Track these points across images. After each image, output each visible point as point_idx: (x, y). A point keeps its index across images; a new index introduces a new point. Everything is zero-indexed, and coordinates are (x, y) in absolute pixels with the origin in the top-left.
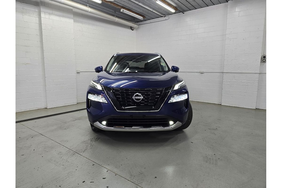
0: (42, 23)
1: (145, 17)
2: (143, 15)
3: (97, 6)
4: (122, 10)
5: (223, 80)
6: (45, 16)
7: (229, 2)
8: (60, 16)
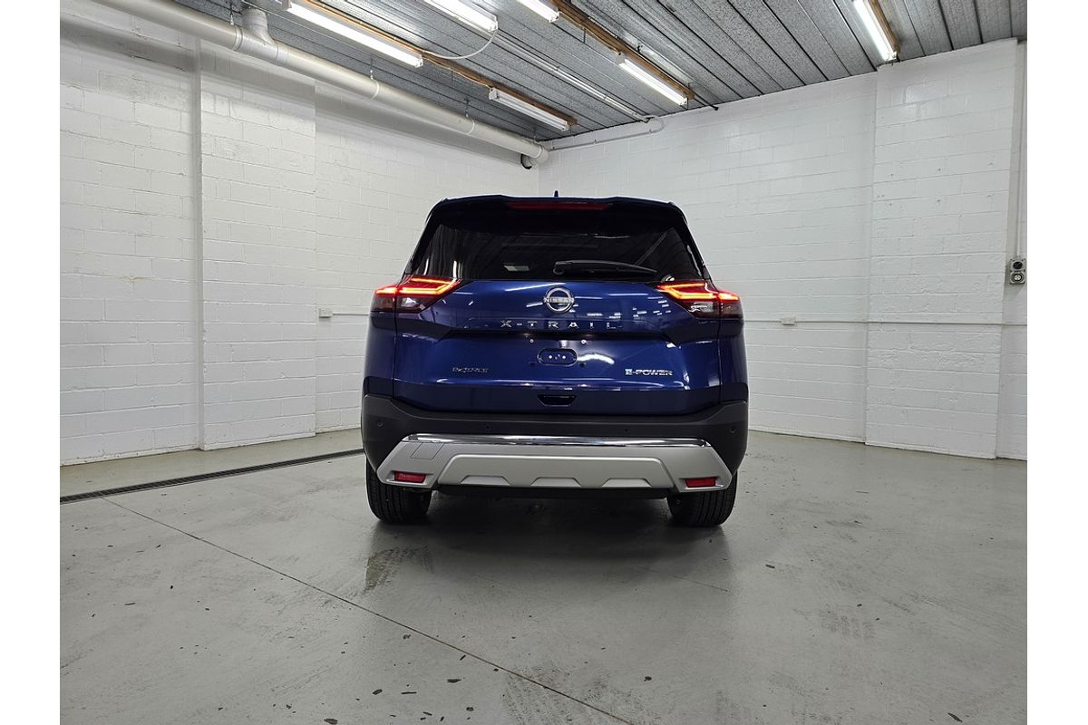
0: (203, 130)
1: (575, 122)
2: (568, 112)
3: (405, 77)
4: (492, 94)
5: (869, 350)
6: (215, 109)
7: (880, 69)
8: (268, 109)
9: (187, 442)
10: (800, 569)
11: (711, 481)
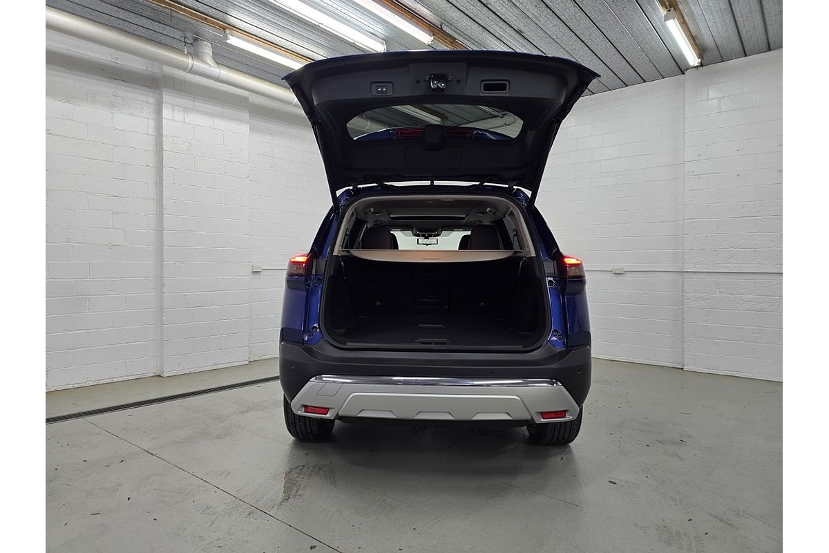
0: (164, 132)
5: (685, 294)
6: (173, 117)
7: (687, 73)
8: (213, 115)
9: (150, 371)
10: (637, 485)
11: (562, 413)
